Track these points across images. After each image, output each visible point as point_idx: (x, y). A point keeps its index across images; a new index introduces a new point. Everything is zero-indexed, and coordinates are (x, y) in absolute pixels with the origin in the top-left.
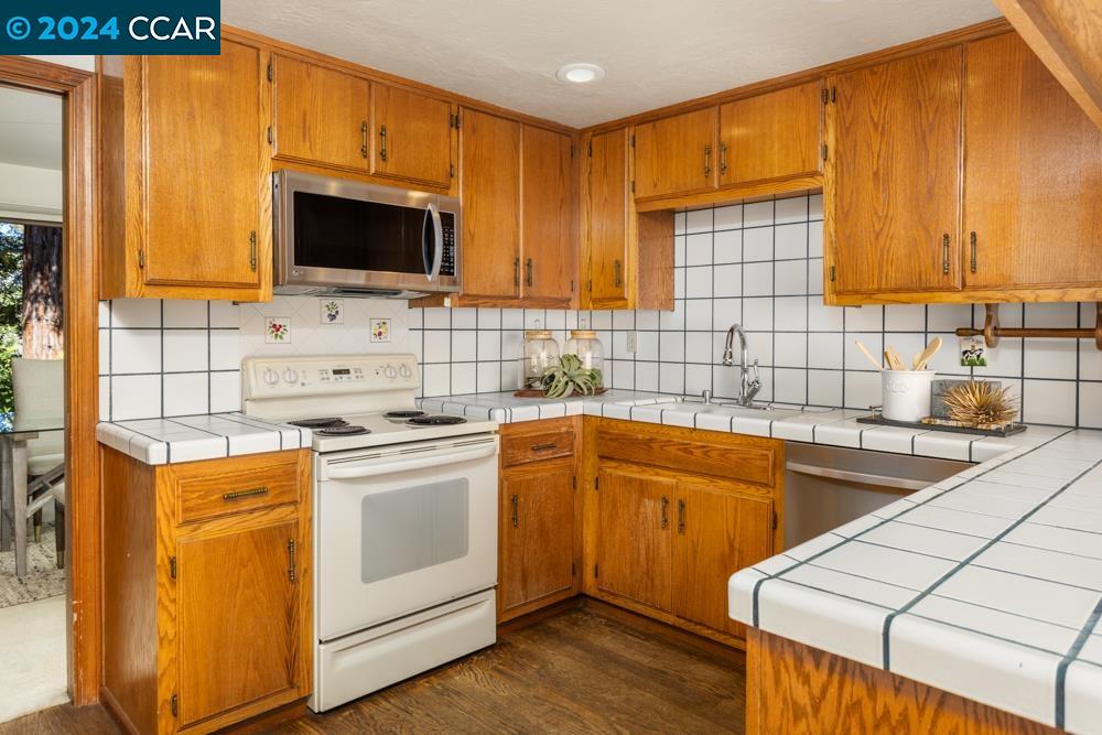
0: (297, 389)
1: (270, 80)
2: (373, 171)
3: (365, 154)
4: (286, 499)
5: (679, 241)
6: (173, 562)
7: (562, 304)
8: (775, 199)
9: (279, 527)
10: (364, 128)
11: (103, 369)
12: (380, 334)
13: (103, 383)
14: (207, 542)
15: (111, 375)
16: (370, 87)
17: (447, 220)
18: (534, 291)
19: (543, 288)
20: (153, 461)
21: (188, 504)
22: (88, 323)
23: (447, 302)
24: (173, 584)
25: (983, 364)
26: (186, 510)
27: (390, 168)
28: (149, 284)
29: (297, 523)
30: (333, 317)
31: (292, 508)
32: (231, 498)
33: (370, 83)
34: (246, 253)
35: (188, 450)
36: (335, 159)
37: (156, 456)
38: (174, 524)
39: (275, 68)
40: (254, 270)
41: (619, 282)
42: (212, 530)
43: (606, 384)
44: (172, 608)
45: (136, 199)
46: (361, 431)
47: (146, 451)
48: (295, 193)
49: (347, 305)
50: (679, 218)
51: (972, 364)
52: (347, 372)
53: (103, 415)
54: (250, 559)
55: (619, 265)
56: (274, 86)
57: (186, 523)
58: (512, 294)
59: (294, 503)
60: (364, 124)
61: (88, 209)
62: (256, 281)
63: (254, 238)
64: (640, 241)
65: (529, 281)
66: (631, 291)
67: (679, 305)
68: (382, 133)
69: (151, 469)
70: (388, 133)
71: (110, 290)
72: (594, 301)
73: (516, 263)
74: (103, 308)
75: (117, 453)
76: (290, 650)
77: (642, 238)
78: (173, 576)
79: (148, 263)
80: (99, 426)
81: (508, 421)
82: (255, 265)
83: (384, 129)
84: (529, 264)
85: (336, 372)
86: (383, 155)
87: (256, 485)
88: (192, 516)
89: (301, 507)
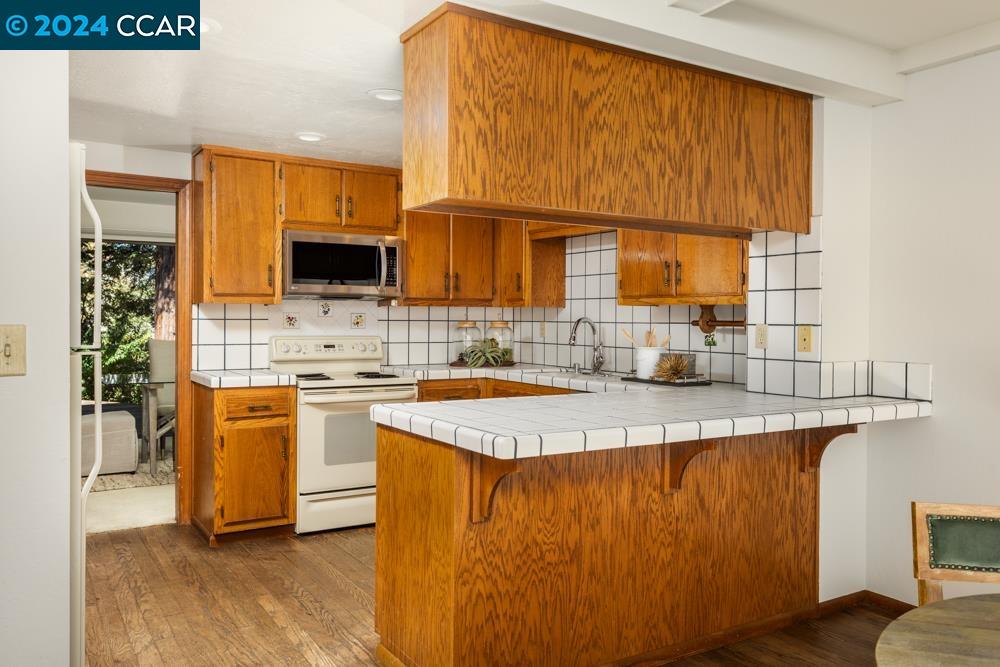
0: (301, 356)
1: (280, 178)
2: (343, 224)
3: (338, 214)
4: (281, 412)
5: (568, 257)
6: (222, 438)
7: (486, 303)
8: (601, 232)
9: (277, 427)
10: (338, 199)
11: (194, 341)
12: (358, 323)
13: (194, 348)
14: (238, 430)
15: (198, 345)
16: (342, 173)
17: (391, 252)
18: (461, 295)
19: (469, 292)
20: (213, 386)
21: (231, 409)
22: (187, 315)
23: (394, 303)
24: (222, 449)
25: (714, 344)
26: (229, 412)
27: (355, 221)
28: (216, 295)
29: (288, 427)
30: (326, 313)
31: (285, 418)
32: (252, 409)
33: (341, 171)
34: (267, 278)
35: (229, 381)
36: (319, 219)
37: (214, 384)
38: (223, 418)
39: (283, 171)
40: (270, 285)
41: (519, 288)
42: (242, 424)
43: (516, 359)
44: (221, 462)
45: (209, 251)
46: (328, 378)
47: (210, 381)
48: (294, 243)
49: (335, 306)
50: (568, 241)
51: (709, 344)
52: (333, 346)
53: (194, 367)
54: (261, 442)
55: (519, 277)
56: (283, 181)
57: (229, 419)
58: (443, 297)
59: (286, 415)
60: (337, 197)
61: (188, 255)
62: (271, 292)
63: (271, 269)
64: (533, 259)
65: (457, 288)
66: (527, 295)
67: (568, 303)
68: (350, 200)
69: (212, 390)
70: (354, 200)
71: (197, 298)
72: (508, 301)
73: (447, 275)
74: (195, 307)
75: (199, 385)
76: (282, 494)
77: (534, 258)
78: (222, 446)
79: (214, 284)
80: (192, 372)
81: (426, 378)
82: (271, 283)
83: (350, 198)
84: (457, 276)
85: (326, 347)
86: (350, 214)
87: (264, 403)
88: (232, 416)
89: (290, 418)
